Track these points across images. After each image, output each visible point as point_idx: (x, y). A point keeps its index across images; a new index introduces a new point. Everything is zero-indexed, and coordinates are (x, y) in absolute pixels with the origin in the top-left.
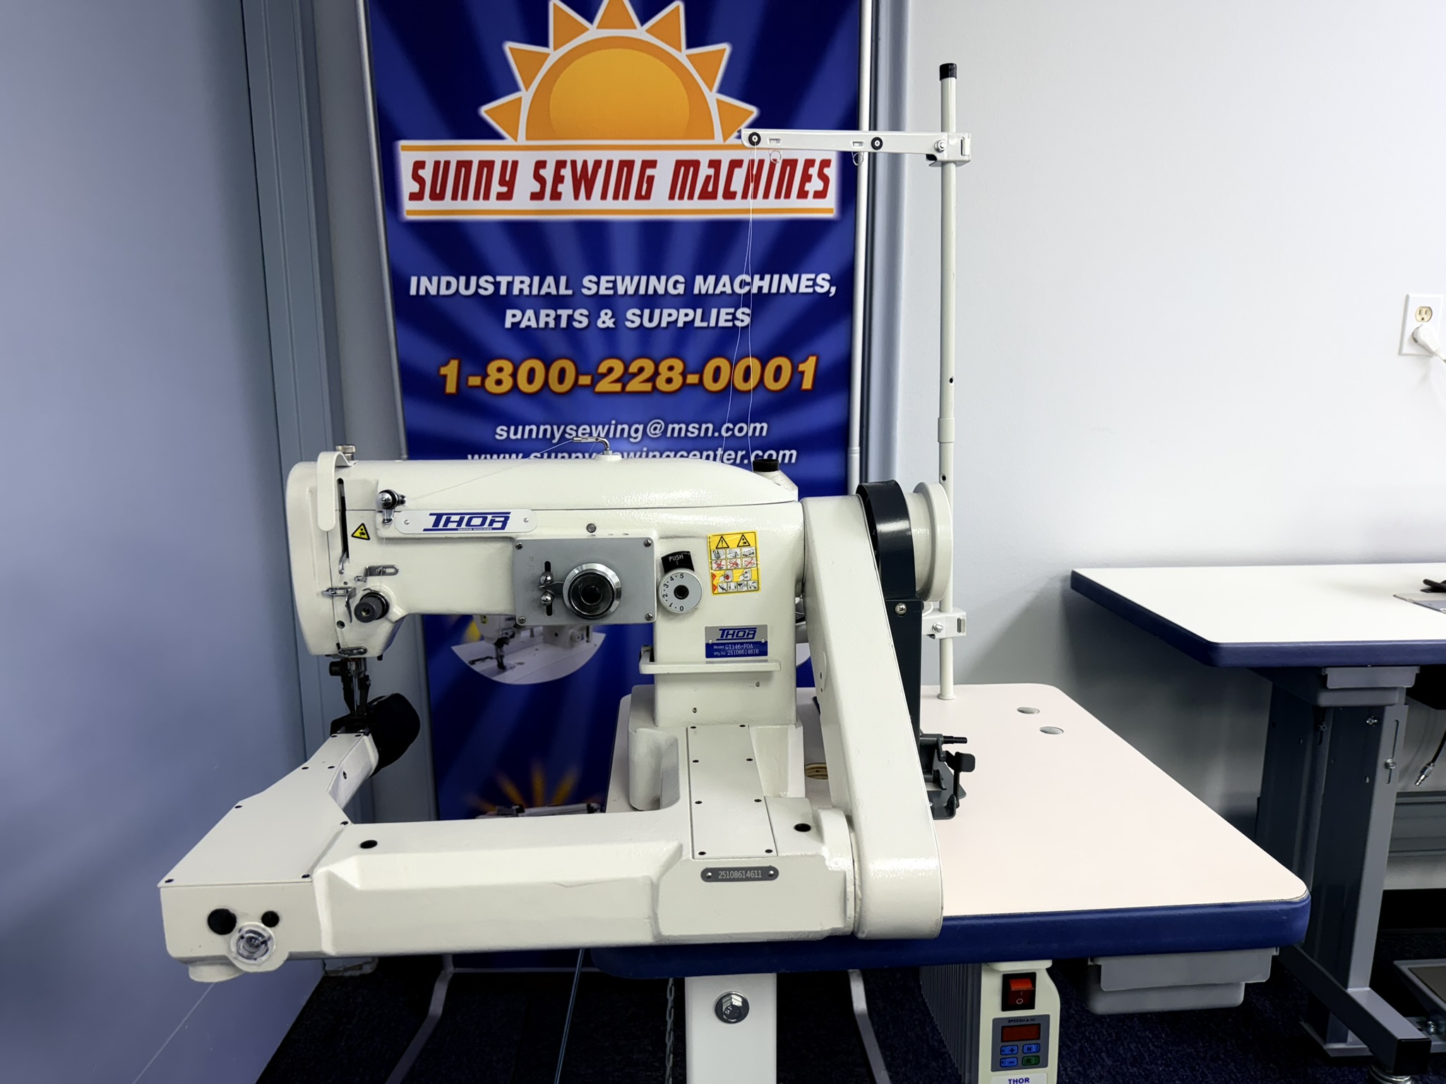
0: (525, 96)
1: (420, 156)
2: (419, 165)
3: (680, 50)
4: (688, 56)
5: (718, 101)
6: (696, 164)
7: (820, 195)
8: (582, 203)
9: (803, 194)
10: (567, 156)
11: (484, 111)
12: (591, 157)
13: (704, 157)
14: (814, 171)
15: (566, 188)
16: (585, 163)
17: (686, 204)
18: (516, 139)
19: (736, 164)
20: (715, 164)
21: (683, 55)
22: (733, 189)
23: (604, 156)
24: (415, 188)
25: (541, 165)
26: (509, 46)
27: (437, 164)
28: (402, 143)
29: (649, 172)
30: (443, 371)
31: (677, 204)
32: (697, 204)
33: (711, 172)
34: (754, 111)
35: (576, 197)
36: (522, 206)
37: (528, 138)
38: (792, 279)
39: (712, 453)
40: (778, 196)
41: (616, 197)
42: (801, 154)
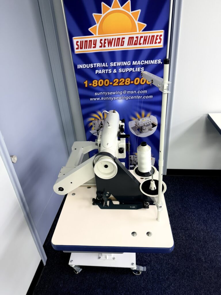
0: (97, 25)
1: (77, 40)
2: (77, 42)
3: (130, 12)
4: (132, 13)
5: (138, 23)
6: (133, 38)
7: (159, 43)
8: (110, 48)
9: (156, 43)
10: (106, 38)
11: (89, 29)
12: (111, 38)
13: (135, 36)
14: (158, 38)
15: (107, 45)
16: (110, 39)
17: (131, 46)
18: (96, 35)
19: (141, 37)
20: (137, 37)
21: (130, 13)
22: (141, 42)
23: (114, 37)
24: (77, 47)
25: (101, 40)
26: (94, 14)
27: (81, 41)
28: (74, 38)
29: (123, 40)
30: (85, 83)
31: (129, 46)
32: (133, 46)
33: (136, 39)
34: (145, 25)
35: (109, 46)
36: (98, 49)
37: (98, 35)
38: (153, 61)
39: (136, 97)
40: (150, 44)
41: (116, 46)
42: (155, 34)
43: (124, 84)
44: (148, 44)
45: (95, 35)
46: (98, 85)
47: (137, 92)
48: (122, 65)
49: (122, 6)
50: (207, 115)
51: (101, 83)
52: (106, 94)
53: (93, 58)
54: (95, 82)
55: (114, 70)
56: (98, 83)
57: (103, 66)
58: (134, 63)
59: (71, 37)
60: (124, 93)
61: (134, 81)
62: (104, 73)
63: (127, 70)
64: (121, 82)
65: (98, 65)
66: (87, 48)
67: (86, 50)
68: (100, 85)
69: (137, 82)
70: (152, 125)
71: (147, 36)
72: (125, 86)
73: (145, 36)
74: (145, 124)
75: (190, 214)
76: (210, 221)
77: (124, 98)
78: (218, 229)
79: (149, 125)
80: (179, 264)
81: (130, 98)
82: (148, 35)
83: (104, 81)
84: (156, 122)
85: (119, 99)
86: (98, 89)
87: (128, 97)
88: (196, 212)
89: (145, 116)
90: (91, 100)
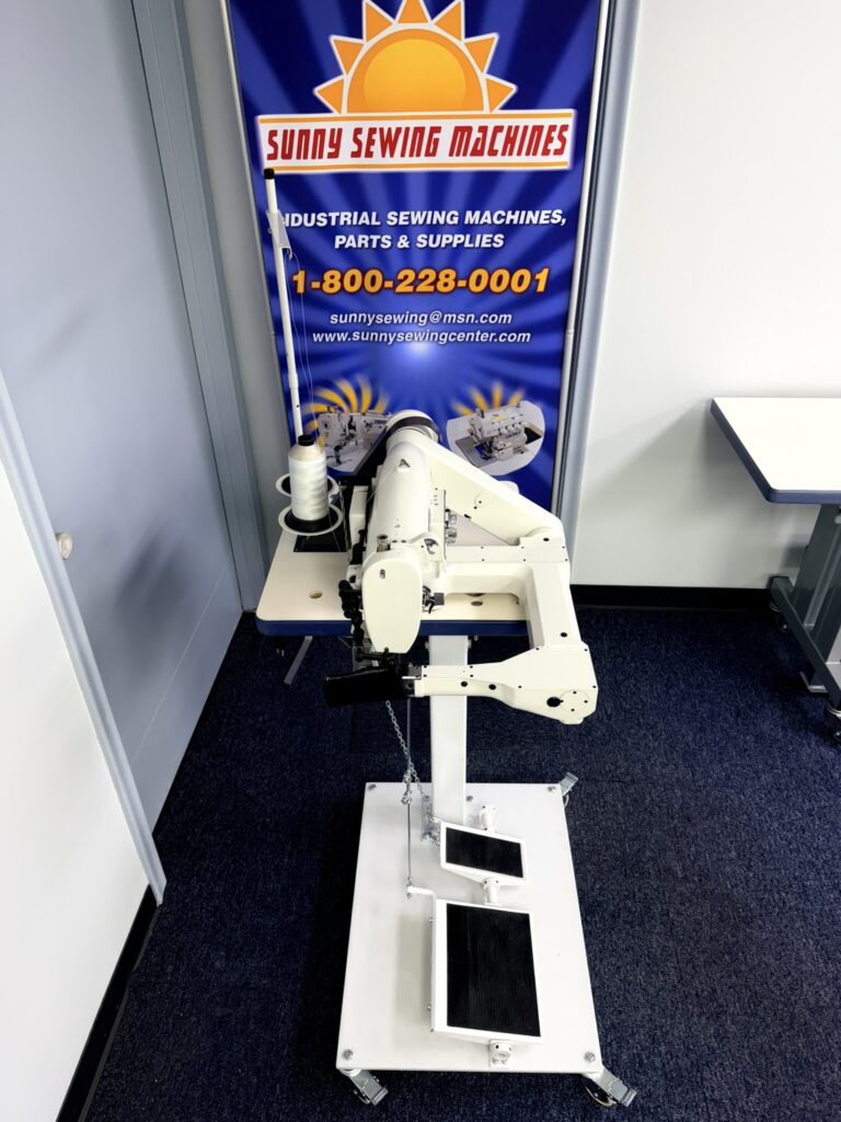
0: (346, 78)
1: (273, 126)
2: (273, 133)
3: (460, 39)
4: (467, 44)
5: (488, 80)
6: (469, 129)
7: (559, 152)
8: (388, 160)
9: (546, 152)
10: (377, 125)
11: (318, 91)
12: (394, 125)
13: (475, 124)
14: (555, 134)
15: (376, 148)
16: (390, 130)
17: (461, 159)
18: (340, 111)
19: (498, 129)
20: (483, 129)
21: (462, 43)
22: (495, 148)
23: (403, 124)
24: (271, 150)
25: (358, 131)
26: (334, 39)
27: (285, 132)
28: (260, 117)
29: (435, 136)
30: (295, 278)
31: (455, 159)
32: (469, 159)
33: (480, 135)
34: (513, 88)
35: (383, 155)
36: (345, 162)
37: (349, 111)
38: (534, 214)
39: (473, 334)
40: (528, 154)
41: (411, 155)
42: (546, 123)
43: (436, 289)
44: (519, 153)
45: (335, 114)
46: (342, 288)
47: (477, 318)
48: (428, 222)
49: (433, 15)
50: (710, 406)
51: (352, 284)
52: (371, 321)
53: (329, 194)
54: (332, 277)
55: (401, 238)
56: (341, 280)
57: (360, 223)
58: (471, 218)
59: (251, 113)
60: (432, 319)
61: (467, 279)
62: (366, 245)
63: (445, 239)
64: (422, 280)
65: (346, 217)
66: (305, 157)
67: (302, 162)
68: (348, 288)
69: (478, 283)
70: (525, 435)
71: (517, 128)
72: (437, 295)
73: (510, 128)
74: (504, 431)
75: (643, 732)
76: (704, 754)
77: (434, 336)
78: (728, 778)
79: (515, 434)
80: (601, 888)
81: (453, 337)
82: (522, 123)
83: (364, 276)
84: (540, 426)
85: (416, 339)
86: (342, 301)
87: (446, 335)
88: (661, 726)
89: (504, 403)
90: (315, 340)
